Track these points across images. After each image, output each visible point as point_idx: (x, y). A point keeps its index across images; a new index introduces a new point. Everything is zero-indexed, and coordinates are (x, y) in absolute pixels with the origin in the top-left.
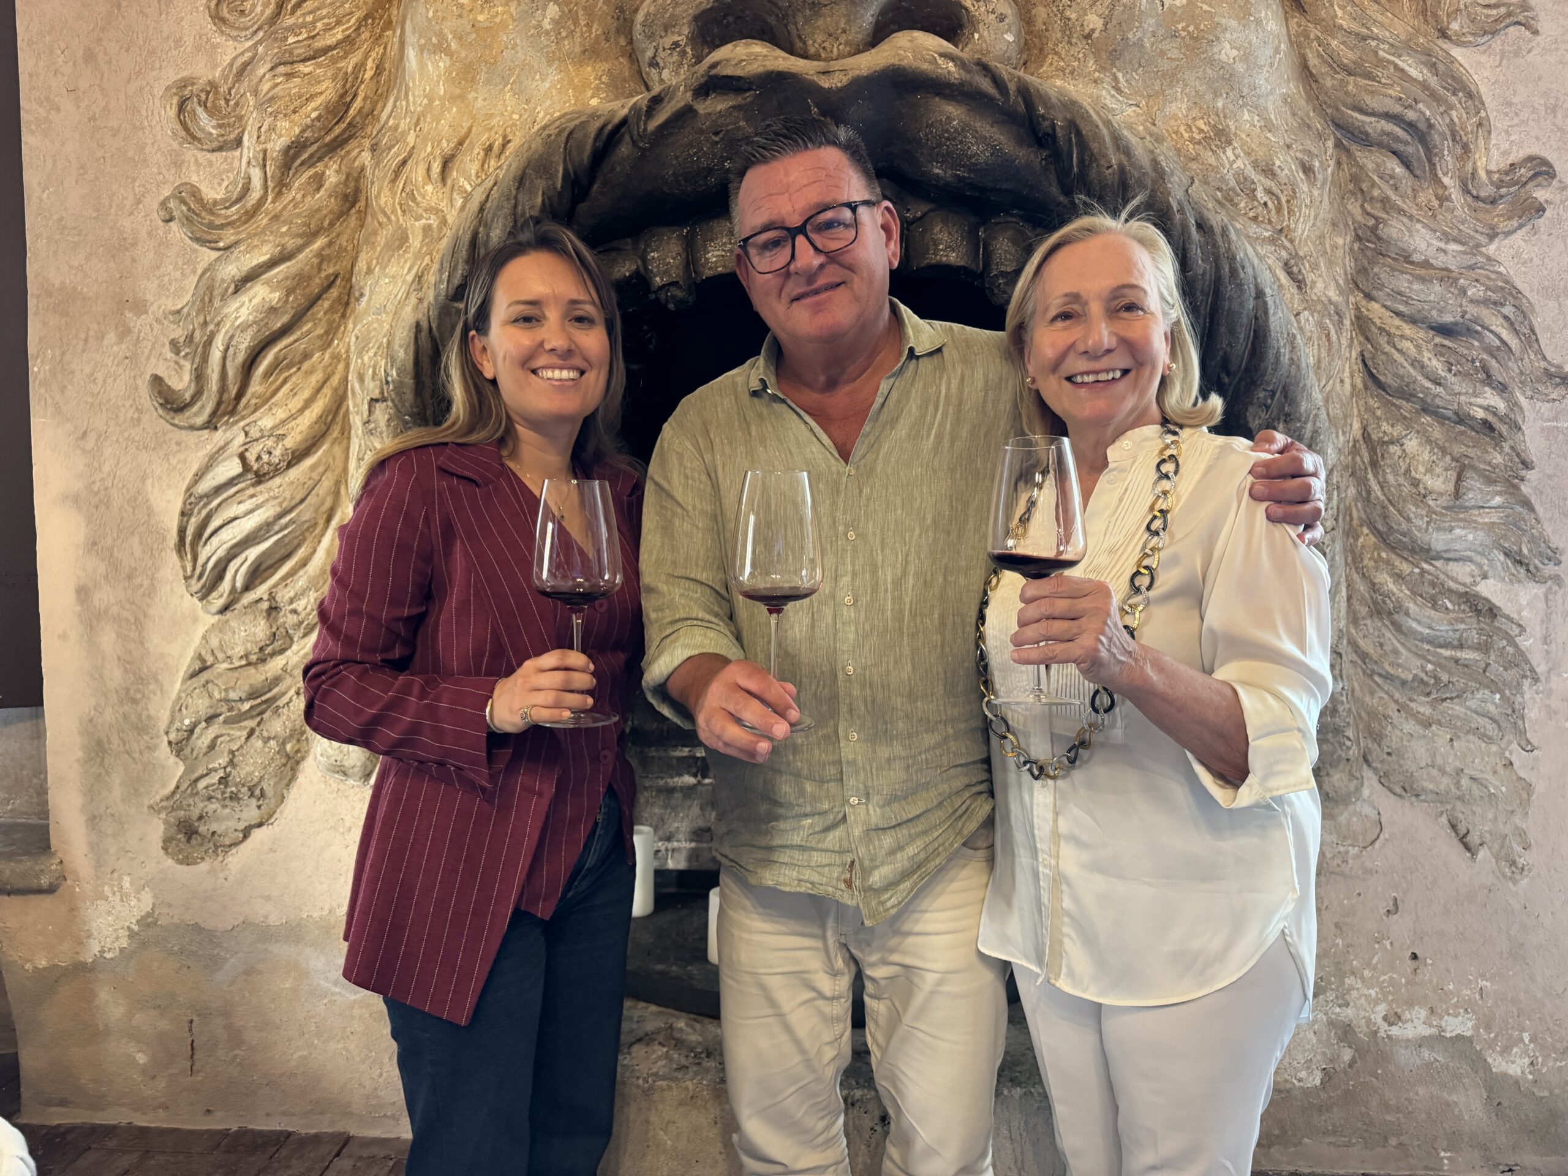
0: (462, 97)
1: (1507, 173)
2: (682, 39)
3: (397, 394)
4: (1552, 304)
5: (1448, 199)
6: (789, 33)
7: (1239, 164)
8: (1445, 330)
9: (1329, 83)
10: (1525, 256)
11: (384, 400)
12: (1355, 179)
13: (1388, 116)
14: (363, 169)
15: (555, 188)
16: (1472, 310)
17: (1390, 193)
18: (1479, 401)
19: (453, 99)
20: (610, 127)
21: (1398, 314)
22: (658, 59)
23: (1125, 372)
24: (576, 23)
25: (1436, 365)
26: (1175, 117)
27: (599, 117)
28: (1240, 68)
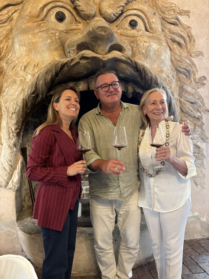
0: (29, 55)
1: (200, 78)
2: (75, 49)
3: (18, 112)
4: (207, 99)
5: (192, 82)
6: (94, 49)
7: (165, 76)
8: (192, 103)
9: (175, 63)
10: (203, 91)
11: (15, 113)
12: (179, 78)
13: (184, 69)
14: (3, 66)
15: (53, 75)
16: (196, 100)
17: (184, 81)
18: (197, 114)
19: (27, 55)
20: (63, 64)
21: (186, 100)
22: (70, 52)
23: (162, 112)
24: (54, 43)
25: (191, 108)
26: (155, 68)
27: (61, 62)
28: (165, 60)
